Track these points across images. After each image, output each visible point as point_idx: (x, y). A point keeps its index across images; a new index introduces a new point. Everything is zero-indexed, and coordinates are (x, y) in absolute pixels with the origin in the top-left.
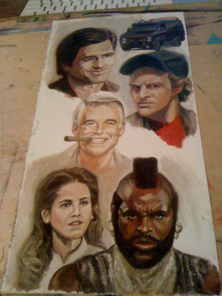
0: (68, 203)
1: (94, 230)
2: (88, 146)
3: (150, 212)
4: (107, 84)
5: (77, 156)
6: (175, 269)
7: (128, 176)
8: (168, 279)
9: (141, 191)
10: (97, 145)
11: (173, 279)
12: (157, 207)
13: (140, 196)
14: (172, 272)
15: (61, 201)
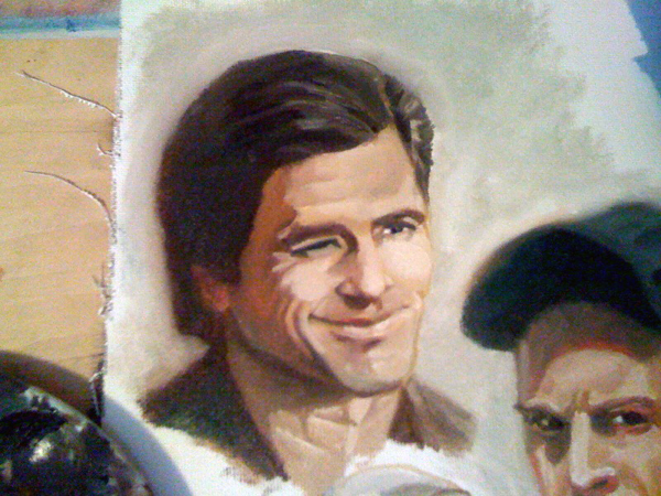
4: (416, 399)
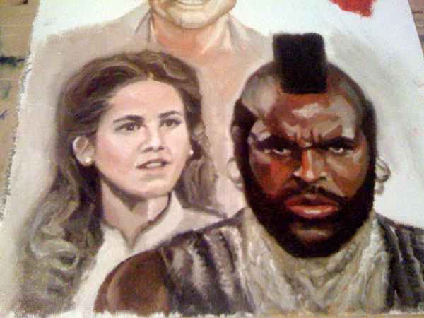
0: (135, 122)
1: (197, 179)
2: (172, 10)
3: (317, 140)
5: (149, 27)
6: (384, 256)
7: (263, 68)
8: (371, 276)
9: (295, 97)
10: (192, 8)
11: (382, 279)
12: (331, 130)
13: (295, 108)
14: (377, 263)
15: (116, 118)
